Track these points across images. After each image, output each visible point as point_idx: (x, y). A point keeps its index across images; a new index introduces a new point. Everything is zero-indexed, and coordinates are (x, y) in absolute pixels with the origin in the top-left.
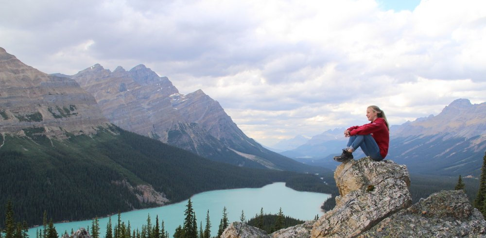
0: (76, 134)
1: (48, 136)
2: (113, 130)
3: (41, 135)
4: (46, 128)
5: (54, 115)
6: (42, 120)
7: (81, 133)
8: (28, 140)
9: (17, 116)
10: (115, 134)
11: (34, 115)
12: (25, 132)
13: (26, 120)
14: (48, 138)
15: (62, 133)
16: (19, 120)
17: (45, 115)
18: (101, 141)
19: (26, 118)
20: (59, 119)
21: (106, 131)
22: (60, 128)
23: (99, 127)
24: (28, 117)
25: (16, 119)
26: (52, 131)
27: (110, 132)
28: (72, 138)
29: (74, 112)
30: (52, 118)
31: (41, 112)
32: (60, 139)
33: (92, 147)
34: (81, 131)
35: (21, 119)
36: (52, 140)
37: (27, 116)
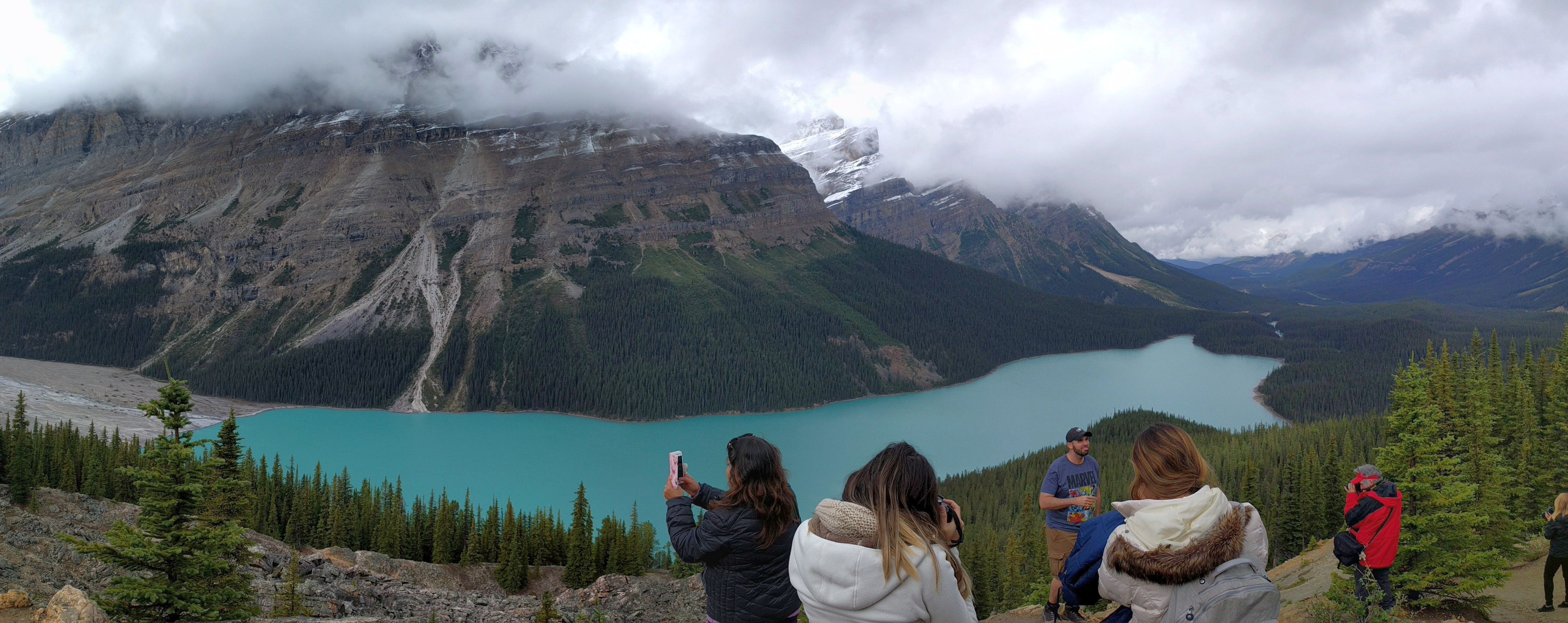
0: (770, 243)
1: (718, 248)
2: (842, 235)
3: (706, 246)
4: (716, 233)
5: (730, 207)
6: (709, 218)
7: (780, 242)
8: (684, 256)
9: (667, 211)
10: (847, 243)
11: (695, 209)
12: (679, 242)
13: (682, 218)
14: (717, 252)
15: (744, 242)
16: (668, 219)
17: (716, 208)
18: (816, 257)
19: (682, 215)
20: (740, 217)
21: (829, 236)
22: (741, 232)
23: (816, 230)
24: (684, 213)
25: (663, 217)
26: (726, 239)
27: (835, 239)
28: (761, 252)
29: (770, 201)
30: (725, 213)
31: (707, 203)
32: (740, 254)
33: (797, 268)
34: (780, 239)
35: (672, 216)
36: (726, 256)
37: (683, 211)
